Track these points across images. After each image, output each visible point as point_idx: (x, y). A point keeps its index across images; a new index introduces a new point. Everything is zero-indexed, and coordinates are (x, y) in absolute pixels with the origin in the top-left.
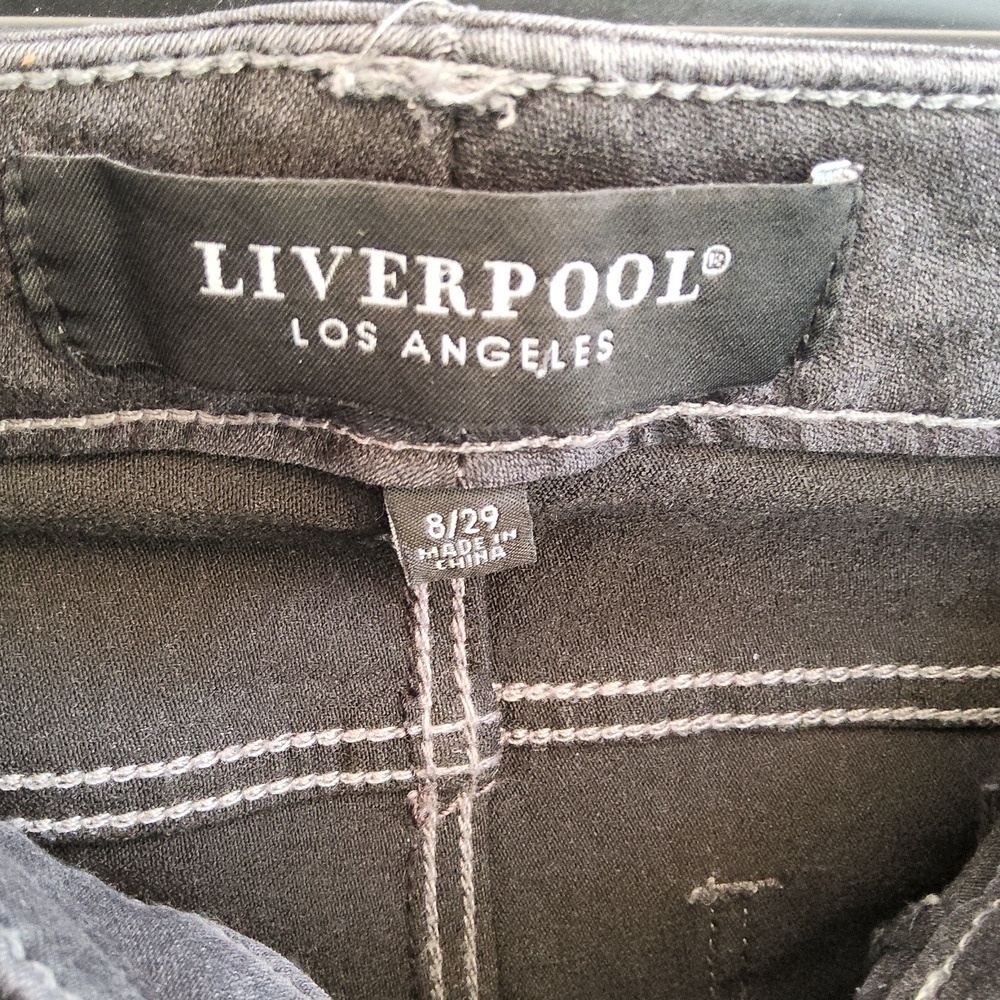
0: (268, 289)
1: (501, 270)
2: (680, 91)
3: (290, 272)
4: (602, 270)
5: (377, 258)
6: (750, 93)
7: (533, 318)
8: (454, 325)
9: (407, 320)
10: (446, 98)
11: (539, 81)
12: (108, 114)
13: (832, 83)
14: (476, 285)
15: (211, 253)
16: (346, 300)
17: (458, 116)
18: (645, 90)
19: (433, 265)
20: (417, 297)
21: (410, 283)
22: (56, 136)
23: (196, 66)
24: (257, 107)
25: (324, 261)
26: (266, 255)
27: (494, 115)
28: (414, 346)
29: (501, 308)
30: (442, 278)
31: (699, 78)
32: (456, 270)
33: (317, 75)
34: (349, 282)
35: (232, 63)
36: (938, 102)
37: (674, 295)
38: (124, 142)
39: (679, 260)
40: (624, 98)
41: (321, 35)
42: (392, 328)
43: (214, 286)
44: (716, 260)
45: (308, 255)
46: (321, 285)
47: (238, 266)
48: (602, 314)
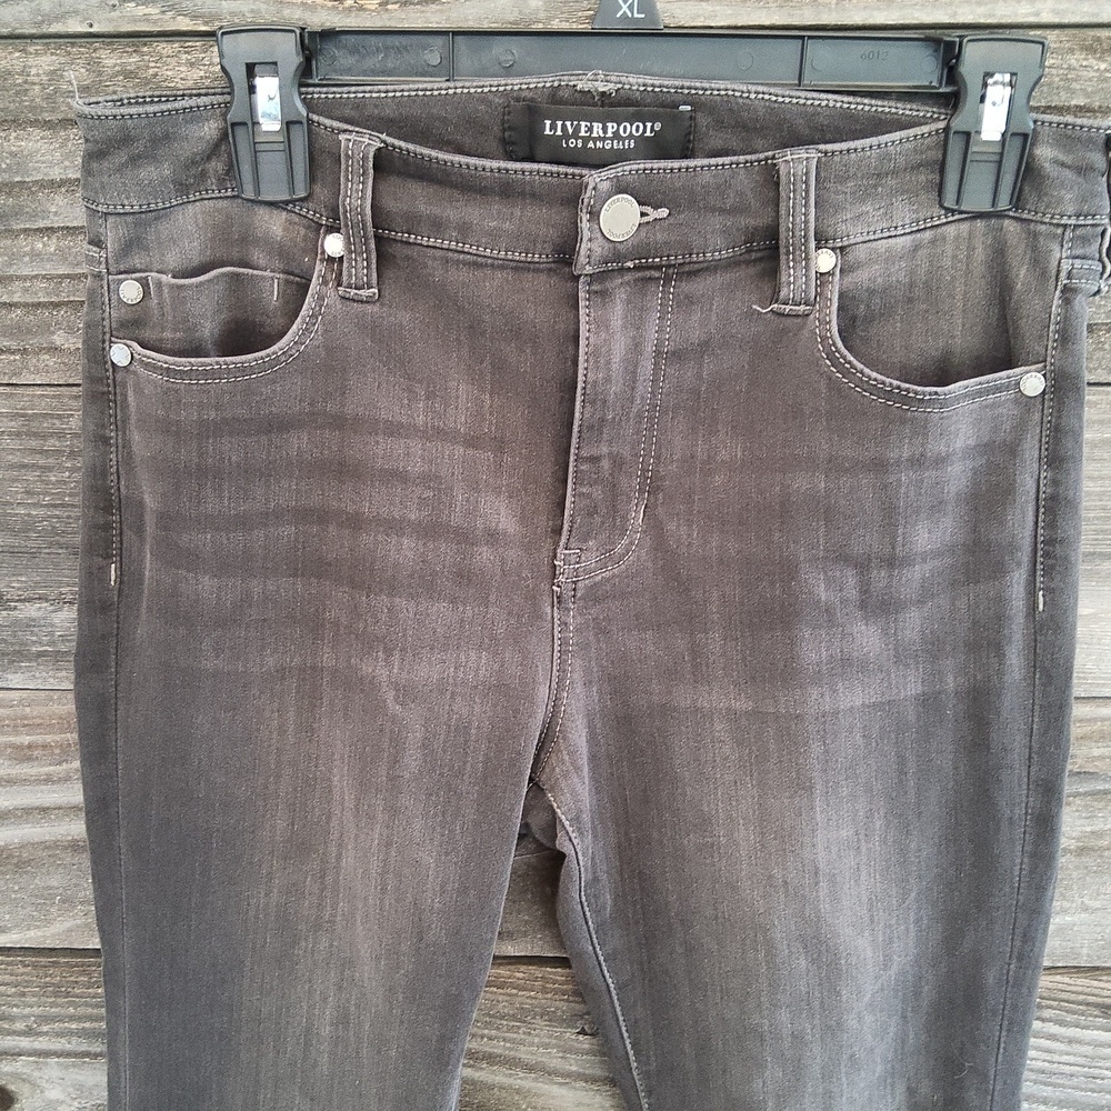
0: (559, 133)
1: (610, 125)
2: (650, 89)
3: (564, 127)
4: (631, 125)
5: (583, 124)
6: (665, 90)
7: (616, 135)
8: (599, 138)
9: (590, 138)
10: (601, 90)
11: (620, 86)
12: (529, 95)
13: (682, 88)
14: (605, 129)
15: (548, 123)
16: (576, 135)
17: (603, 93)
18: (642, 88)
19: (595, 124)
20: (591, 133)
21: (590, 129)
22: (518, 100)
23: (548, 85)
24: (561, 93)
25: (572, 125)
26: (559, 123)
27: (611, 94)
28: (591, 145)
29: (610, 134)
30: (597, 128)
31: (653, 86)
32: (601, 125)
33: (574, 86)
34: (577, 129)
35: (556, 84)
36: (708, 92)
37: (648, 134)
38: (532, 100)
39: (649, 125)
40: (638, 90)
41: (575, 78)
42: (586, 140)
43: (547, 132)
44: (658, 126)
45: (568, 123)
46: (570, 131)
47: (553, 127)
48: (631, 135)
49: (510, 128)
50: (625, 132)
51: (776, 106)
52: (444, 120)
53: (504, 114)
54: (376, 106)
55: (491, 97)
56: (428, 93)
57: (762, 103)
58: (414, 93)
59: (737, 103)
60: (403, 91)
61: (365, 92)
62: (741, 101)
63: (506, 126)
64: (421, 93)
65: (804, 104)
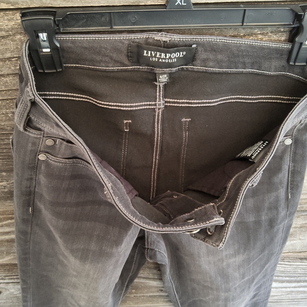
0: (149, 55)
1: (168, 55)
2: (181, 40)
3: (151, 54)
4: (175, 54)
5: (158, 53)
6: (187, 40)
7: (170, 58)
8: (164, 59)
9: (160, 58)
10: (164, 40)
11: (171, 39)
12: (137, 41)
13: (193, 39)
14: (166, 56)
15: (145, 51)
16: (155, 56)
18: (179, 40)
19: (162, 54)
20: (161, 56)
21: (161, 55)
22: (133, 42)
23: (145, 37)
24: (149, 40)
25: (154, 53)
27: (167, 41)
29: (168, 57)
30: (163, 55)
31: (183, 39)
32: (164, 54)
33: (154, 38)
35: (147, 37)
36: (202, 40)
37: (181, 56)
38: (139, 43)
39: (181, 53)
40: (177, 40)
41: (154, 35)
42: (159, 59)
43: (145, 54)
44: (184, 53)
45: (153, 52)
46: (153, 55)
47: (147, 53)
48: (175, 57)
49: (131, 52)
50: (173, 56)
51: (226, 43)
52: (106, 48)
53: (128, 47)
54: (80, 43)
55: (123, 41)
56: (100, 39)
57: (221, 43)
58: (94, 39)
59: (212, 43)
60: (90, 37)
61: (75, 37)
62: (214, 42)
63: (129, 51)
64: (97, 39)
65: (237, 43)
